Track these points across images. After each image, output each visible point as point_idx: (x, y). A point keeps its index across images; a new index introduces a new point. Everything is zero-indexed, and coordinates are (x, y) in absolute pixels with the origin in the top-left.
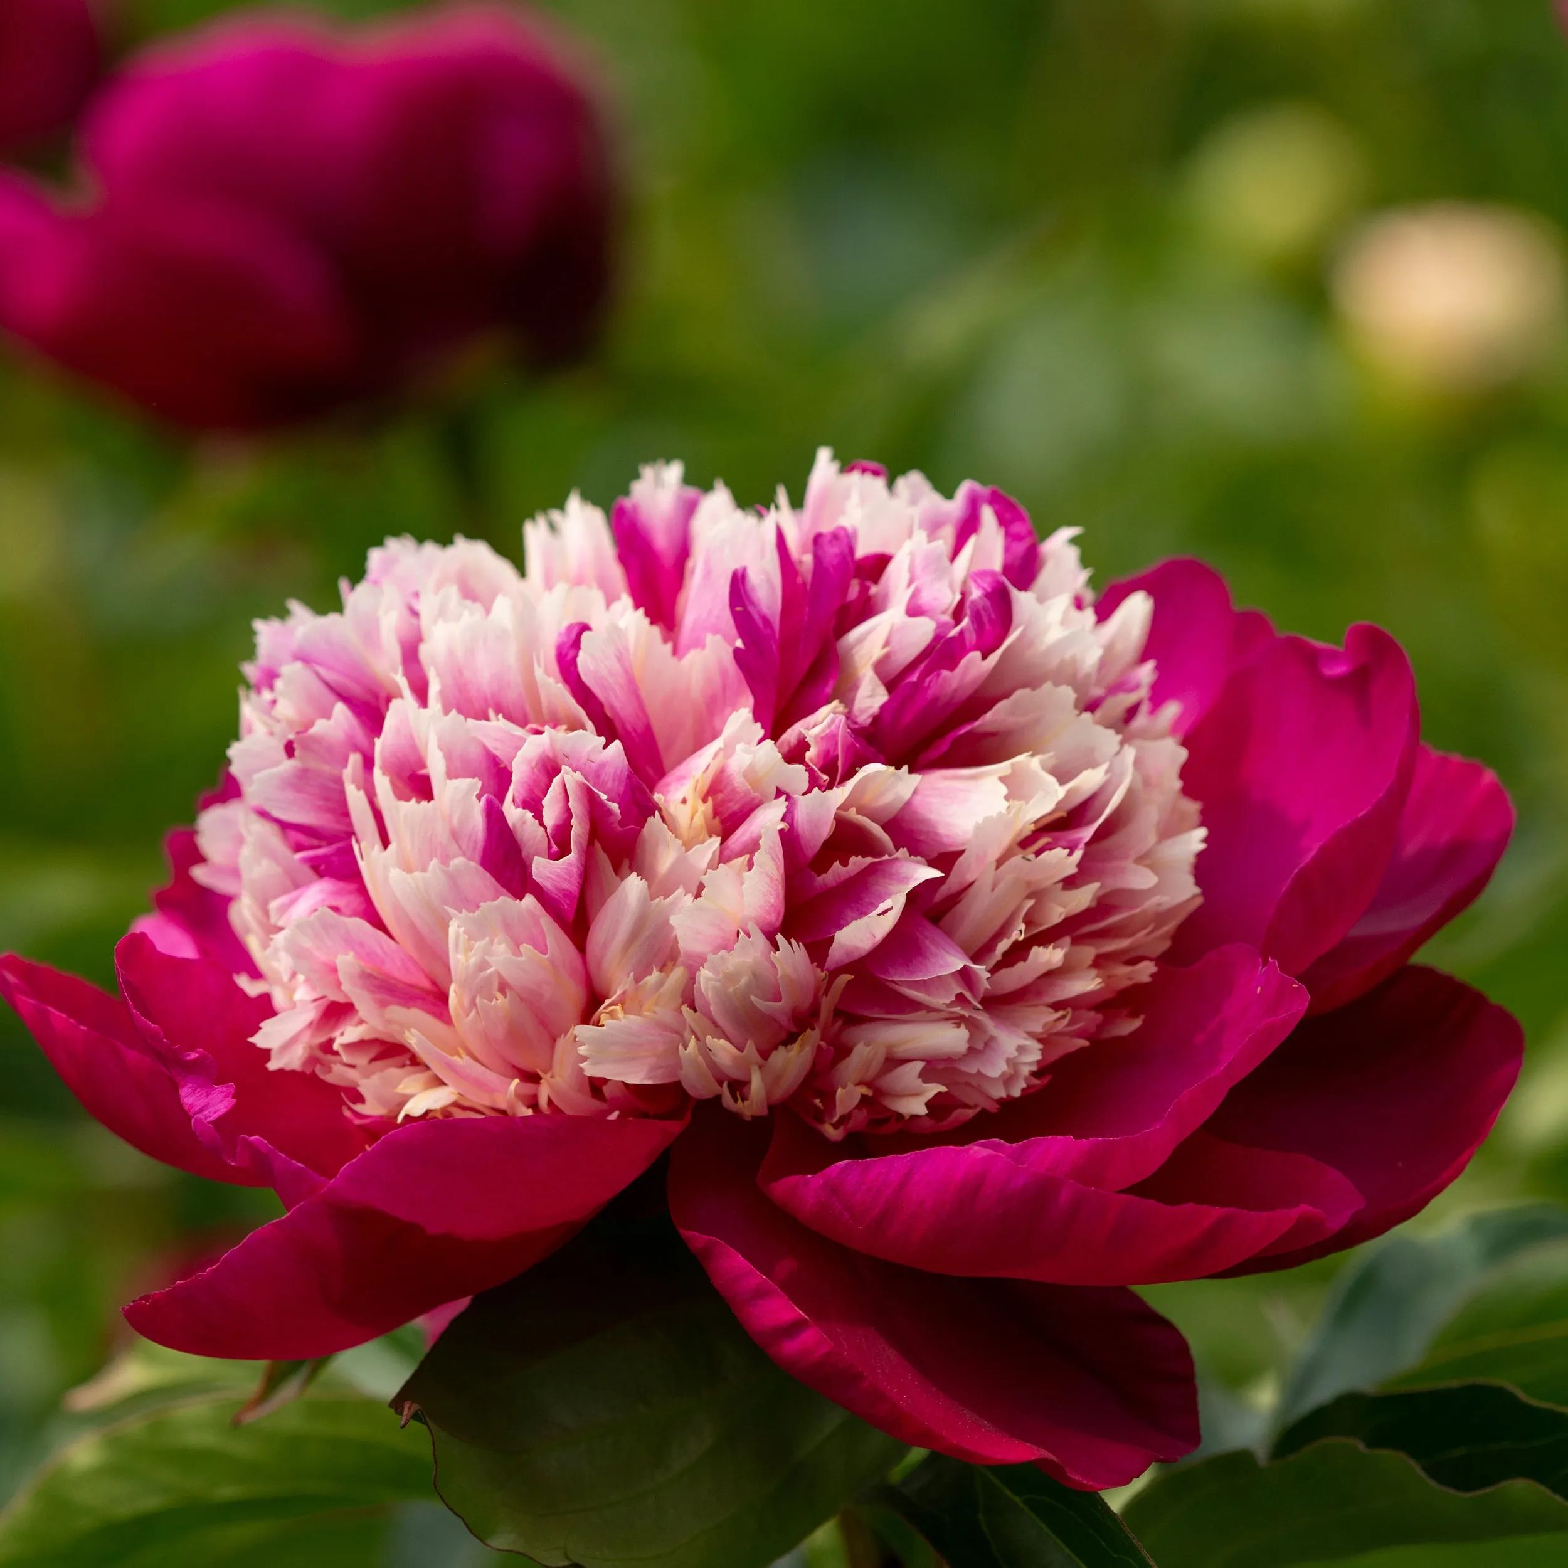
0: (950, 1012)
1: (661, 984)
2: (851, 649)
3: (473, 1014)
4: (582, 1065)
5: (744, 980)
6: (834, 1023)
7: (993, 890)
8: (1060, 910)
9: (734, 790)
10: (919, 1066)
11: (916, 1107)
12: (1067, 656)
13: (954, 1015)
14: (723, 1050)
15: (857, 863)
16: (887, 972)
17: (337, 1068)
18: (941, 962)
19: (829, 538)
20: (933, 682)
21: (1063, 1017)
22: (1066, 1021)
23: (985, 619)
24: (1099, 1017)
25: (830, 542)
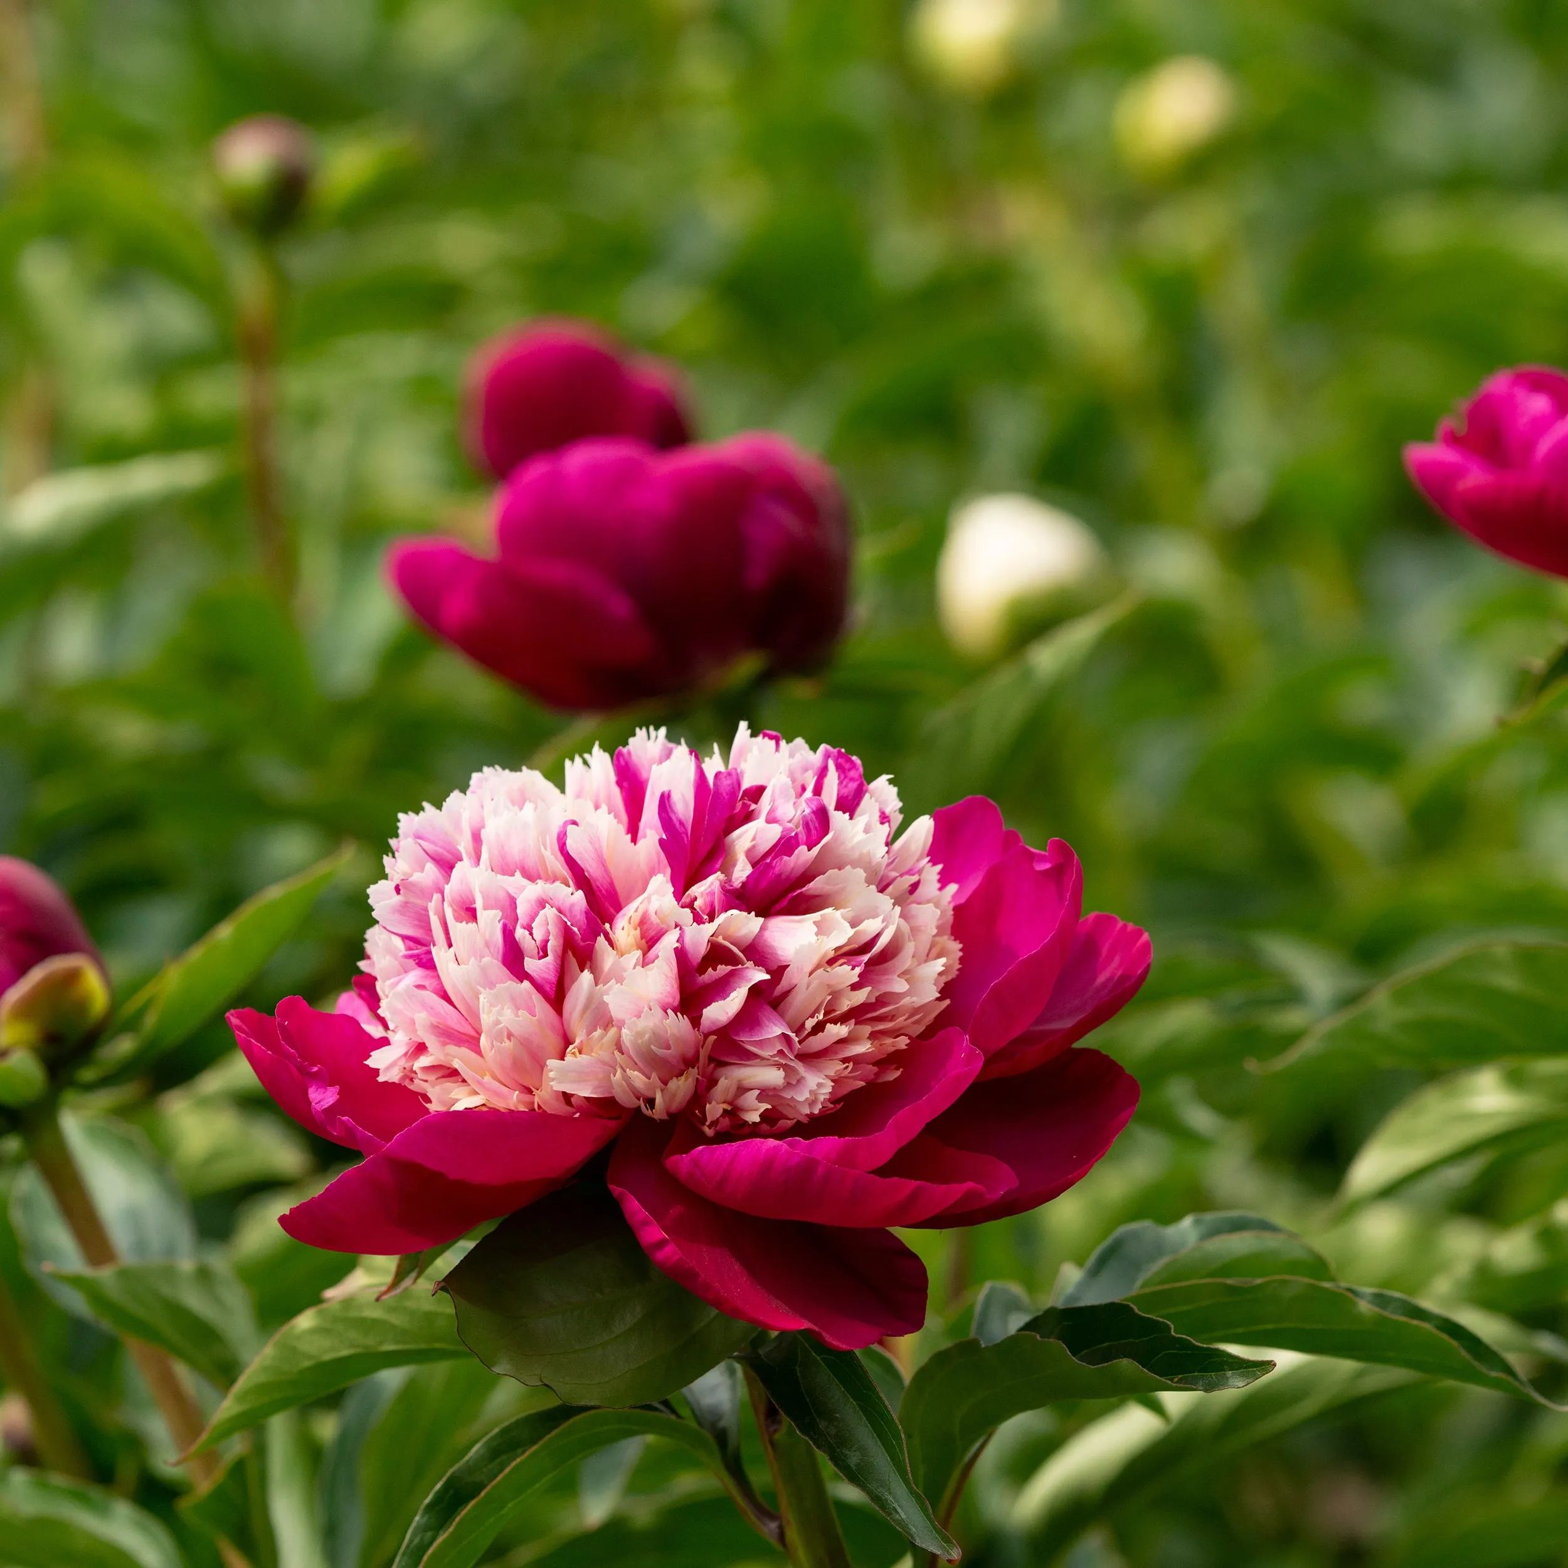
0: (774, 1061)
1: (602, 1037)
2: (734, 842)
3: (493, 1051)
4: (551, 1083)
5: (647, 1036)
6: (709, 1065)
7: (807, 989)
8: (848, 1003)
9: (651, 923)
10: (757, 1092)
11: (754, 1117)
12: (865, 851)
13: (777, 1063)
14: (638, 1078)
15: (723, 969)
16: (737, 1034)
17: (416, 1081)
18: (770, 1030)
19: (725, 775)
20: (778, 864)
21: (847, 1067)
22: (849, 1069)
23: (812, 826)
24: (876, 1069)
25: (726, 777)
